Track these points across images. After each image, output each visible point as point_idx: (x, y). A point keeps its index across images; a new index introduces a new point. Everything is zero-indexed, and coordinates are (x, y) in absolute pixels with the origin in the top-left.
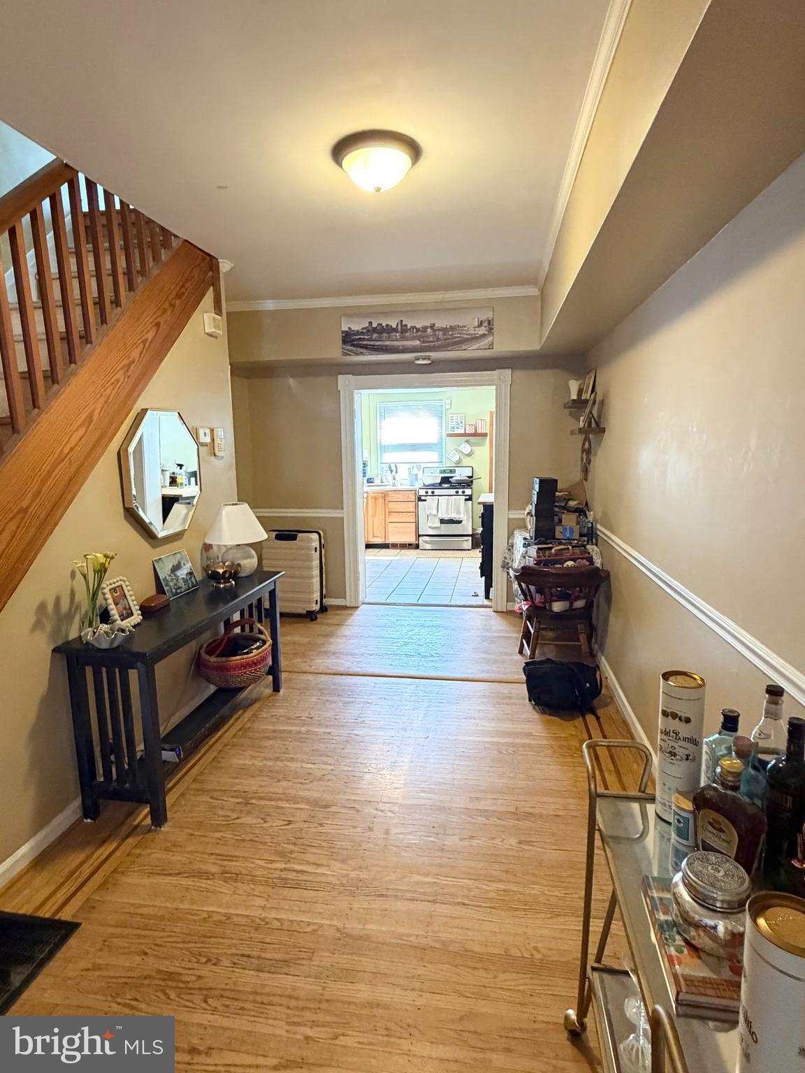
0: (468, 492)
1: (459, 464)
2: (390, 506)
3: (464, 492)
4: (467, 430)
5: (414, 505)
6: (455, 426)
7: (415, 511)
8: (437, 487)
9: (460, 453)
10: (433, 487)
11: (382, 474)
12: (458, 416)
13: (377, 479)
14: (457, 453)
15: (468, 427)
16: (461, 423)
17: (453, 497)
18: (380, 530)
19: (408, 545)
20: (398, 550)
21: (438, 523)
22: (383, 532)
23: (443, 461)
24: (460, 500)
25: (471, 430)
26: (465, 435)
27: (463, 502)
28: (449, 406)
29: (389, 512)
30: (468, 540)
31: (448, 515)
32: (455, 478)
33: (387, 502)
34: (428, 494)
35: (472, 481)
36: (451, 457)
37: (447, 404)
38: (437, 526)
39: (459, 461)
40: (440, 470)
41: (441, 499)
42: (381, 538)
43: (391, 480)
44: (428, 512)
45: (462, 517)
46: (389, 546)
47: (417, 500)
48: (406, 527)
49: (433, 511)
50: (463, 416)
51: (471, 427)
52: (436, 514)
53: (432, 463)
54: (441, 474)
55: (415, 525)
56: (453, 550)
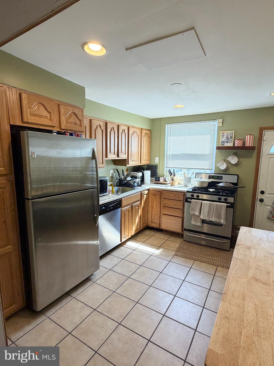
0: (231, 200)
1: (226, 172)
3: (226, 200)
4: (236, 144)
5: (182, 204)
6: (225, 140)
7: (182, 209)
8: (202, 191)
9: (228, 163)
10: (199, 191)
11: (166, 175)
12: (227, 133)
13: (161, 179)
14: (225, 163)
15: (237, 141)
16: (231, 138)
17: (216, 203)
18: (156, 218)
19: (176, 233)
20: (168, 237)
21: (200, 223)
22: (158, 220)
23: (213, 168)
24: (222, 206)
25: (240, 144)
26: (233, 148)
27: (224, 209)
28: (221, 125)
29: (164, 206)
30: (227, 242)
31: (210, 218)
32: (220, 185)
33: (163, 198)
34: (193, 197)
35: (236, 188)
36: (220, 166)
37: (220, 123)
38: (199, 225)
39: (227, 169)
40: (209, 176)
41: (204, 203)
42: (157, 224)
43: (171, 180)
44: (192, 213)
45: (222, 221)
46: (163, 231)
47: (185, 201)
48: (175, 220)
49: (196, 212)
50: (233, 132)
51: (240, 141)
52: (199, 215)
53: (204, 169)
54: (209, 179)
55: (180, 220)
56: (212, 248)
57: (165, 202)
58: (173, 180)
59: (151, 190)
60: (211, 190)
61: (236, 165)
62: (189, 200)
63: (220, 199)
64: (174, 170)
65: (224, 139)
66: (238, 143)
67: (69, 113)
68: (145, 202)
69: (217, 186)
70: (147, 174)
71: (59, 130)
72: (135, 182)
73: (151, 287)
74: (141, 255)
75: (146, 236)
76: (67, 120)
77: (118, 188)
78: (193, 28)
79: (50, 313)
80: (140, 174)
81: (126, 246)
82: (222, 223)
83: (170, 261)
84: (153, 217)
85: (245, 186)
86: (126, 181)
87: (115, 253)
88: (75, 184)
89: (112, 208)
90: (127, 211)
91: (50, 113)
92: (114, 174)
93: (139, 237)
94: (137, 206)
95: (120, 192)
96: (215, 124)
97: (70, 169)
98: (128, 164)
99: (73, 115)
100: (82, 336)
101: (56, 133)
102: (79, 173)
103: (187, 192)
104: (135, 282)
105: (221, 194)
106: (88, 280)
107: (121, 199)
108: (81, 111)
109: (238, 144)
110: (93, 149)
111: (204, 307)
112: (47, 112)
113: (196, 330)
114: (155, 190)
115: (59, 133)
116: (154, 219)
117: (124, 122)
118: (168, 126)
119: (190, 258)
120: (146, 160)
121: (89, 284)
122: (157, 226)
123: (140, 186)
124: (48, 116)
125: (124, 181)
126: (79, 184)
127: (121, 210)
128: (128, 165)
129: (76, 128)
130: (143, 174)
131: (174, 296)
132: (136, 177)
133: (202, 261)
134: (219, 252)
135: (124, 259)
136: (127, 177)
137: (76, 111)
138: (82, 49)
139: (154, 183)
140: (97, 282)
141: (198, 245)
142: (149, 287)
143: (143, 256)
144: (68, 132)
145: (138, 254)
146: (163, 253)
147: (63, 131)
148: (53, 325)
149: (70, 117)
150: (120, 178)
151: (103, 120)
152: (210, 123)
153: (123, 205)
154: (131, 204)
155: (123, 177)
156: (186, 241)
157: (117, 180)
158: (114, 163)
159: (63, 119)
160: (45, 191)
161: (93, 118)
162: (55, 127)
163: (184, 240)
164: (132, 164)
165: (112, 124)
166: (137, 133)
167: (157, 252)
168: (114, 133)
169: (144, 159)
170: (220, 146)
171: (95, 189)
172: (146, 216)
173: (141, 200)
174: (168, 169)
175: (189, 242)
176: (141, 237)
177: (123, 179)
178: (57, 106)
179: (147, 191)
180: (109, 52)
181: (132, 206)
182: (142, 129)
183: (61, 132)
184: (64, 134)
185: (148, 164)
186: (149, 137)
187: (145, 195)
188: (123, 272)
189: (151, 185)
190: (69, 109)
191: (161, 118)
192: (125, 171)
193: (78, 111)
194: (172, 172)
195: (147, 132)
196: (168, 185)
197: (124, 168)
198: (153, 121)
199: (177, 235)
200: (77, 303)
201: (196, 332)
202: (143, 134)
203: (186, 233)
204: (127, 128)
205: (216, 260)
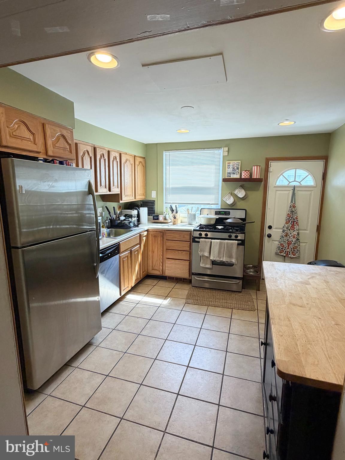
0: (241, 236)
1: (233, 207)
2: (167, 244)
3: (236, 237)
4: (243, 176)
5: (189, 244)
6: (231, 171)
7: (189, 250)
8: (211, 229)
9: (235, 196)
10: (207, 229)
11: (166, 213)
12: (234, 163)
13: (161, 217)
14: (232, 197)
15: (244, 173)
16: (238, 169)
17: (226, 241)
18: (158, 264)
19: (182, 279)
20: (174, 284)
21: (210, 265)
22: (161, 267)
23: (219, 203)
24: (233, 244)
25: (247, 176)
26: (240, 180)
27: (235, 247)
28: (226, 154)
29: (167, 249)
30: (239, 282)
31: (220, 258)
32: (229, 221)
33: (165, 240)
34: (201, 237)
35: (245, 224)
36: (226, 199)
37: (225, 151)
38: (209, 267)
39: (234, 204)
40: (216, 211)
41: (214, 242)
42: (159, 271)
43: (172, 218)
44: (201, 254)
45: (234, 261)
46: (167, 278)
47: (192, 241)
48: (181, 264)
49: (206, 253)
50: (239, 162)
51: (247, 173)
52: (208, 256)
53: (209, 204)
54: (215, 215)
55: (188, 263)
56: (223, 291)
57: (169, 244)
58: (175, 218)
59: (150, 230)
60: (220, 227)
61: (243, 199)
62: (197, 240)
63: (230, 236)
64: (176, 206)
65: (231, 169)
66: (245, 174)
67: (57, 134)
68: (144, 246)
69: (225, 223)
70: (144, 211)
71: (45, 157)
72: (130, 222)
73: (167, 340)
74: (147, 307)
75: (148, 286)
76: (55, 145)
77: (110, 230)
78: (221, 54)
79: (49, 390)
80: (135, 212)
81: (126, 300)
82: (233, 262)
83: (182, 310)
84: (154, 263)
85: (255, 222)
86: (119, 221)
87: (114, 310)
88: (72, 226)
89: (110, 255)
90: (126, 257)
91: (34, 135)
92: (104, 213)
93: (140, 288)
94: (136, 251)
95: (112, 235)
96: (219, 152)
97: (65, 207)
98: (121, 200)
99: (61, 137)
100: (100, 406)
101: (42, 161)
102: (74, 212)
103: (194, 230)
104: (147, 338)
105: (230, 231)
106: (89, 345)
107: (119, 243)
108: (70, 133)
109: (245, 176)
110: (89, 181)
111: (227, 351)
112: (30, 133)
113: (223, 375)
114: (156, 231)
115: (45, 161)
116: (156, 264)
117: (115, 148)
118: (166, 153)
119: (203, 305)
120: (140, 194)
121: (91, 349)
122: (160, 273)
123: (137, 226)
124: (31, 138)
125: (116, 221)
126: (75, 226)
127: (120, 257)
128: (121, 202)
129: (65, 155)
130: (138, 212)
131: (194, 346)
132: (131, 216)
133: (216, 306)
134: (231, 294)
135: (127, 315)
136: (120, 216)
137: (65, 133)
138: (87, 59)
139: (152, 223)
140: (102, 345)
141: (209, 290)
142: (165, 341)
143: (150, 308)
144: (58, 160)
145: (143, 307)
146: (172, 303)
147: (51, 159)
148: (58, 402)
149: (58, 139)
150: (111, 217)
151: (90, 145)
152: (214, 151)
153: (122, 250)
154: (130, 249)
155: (114, 216)
156: (195, 287)
157: (107, 220)
158: (102, 199)
159: (50, 142)
160: (38, 237)
161: (80, 142)
162: (41, 152)
163: (192, 286)
164: (126, 199)
165: (102, 149)
166: (129, 161)
167: (166, 302)
168: (104, 161)
169: (139, 193)
170: (226, 178)
171: (93, 232)
172: (146, 261)
173: (140, 244)
174: (170, 205)
175: (198, 287)
176: (141, 288)
177: (115, 219)
178: (41, 125)
179: (146, 232)
180: (121, 66)
181: (131, 251)
182: (135, 156)
183: (47, 160)
184: (53, 161)
185: (144, 199)
186: (144, 166)
187: (144, 237)
188: (131, 330)
189: (148, 225)
190: (57, 129)
191: (157, 144)
192: (116, 208)
193: (67, 132)
194: (174, 208)
195: (141, 160)
196: (169, 224)
197: (115, 204)
198: (147, 147)
199: (183, 282)
200: (82, 373)
201: (224, 376)
202: (137, 163)
203: (194, 278)
204: (119, 154)
205: (230, 303)
